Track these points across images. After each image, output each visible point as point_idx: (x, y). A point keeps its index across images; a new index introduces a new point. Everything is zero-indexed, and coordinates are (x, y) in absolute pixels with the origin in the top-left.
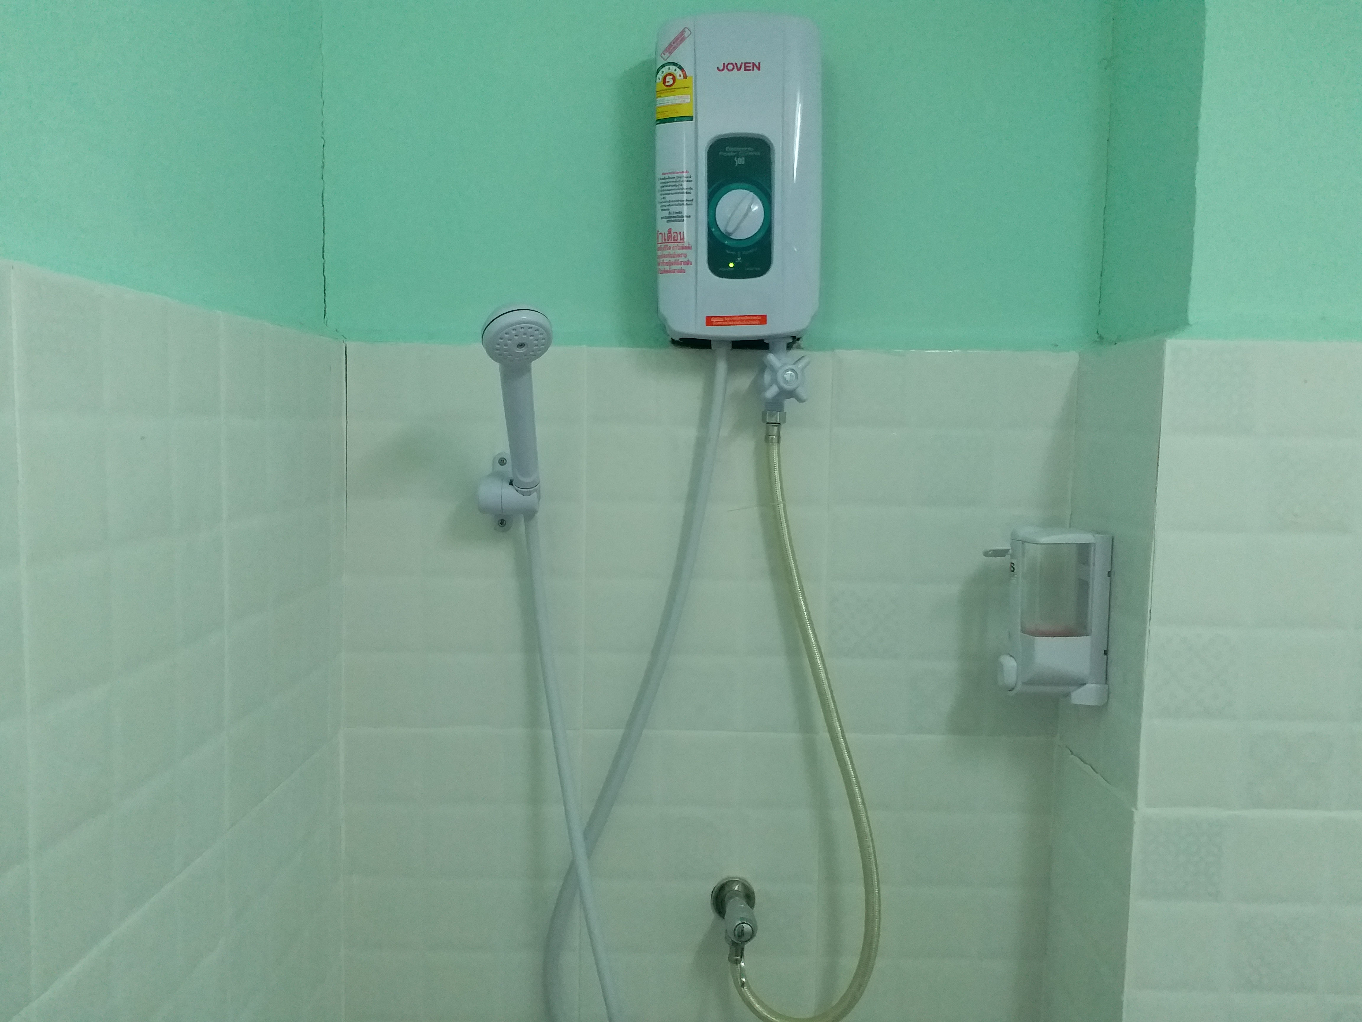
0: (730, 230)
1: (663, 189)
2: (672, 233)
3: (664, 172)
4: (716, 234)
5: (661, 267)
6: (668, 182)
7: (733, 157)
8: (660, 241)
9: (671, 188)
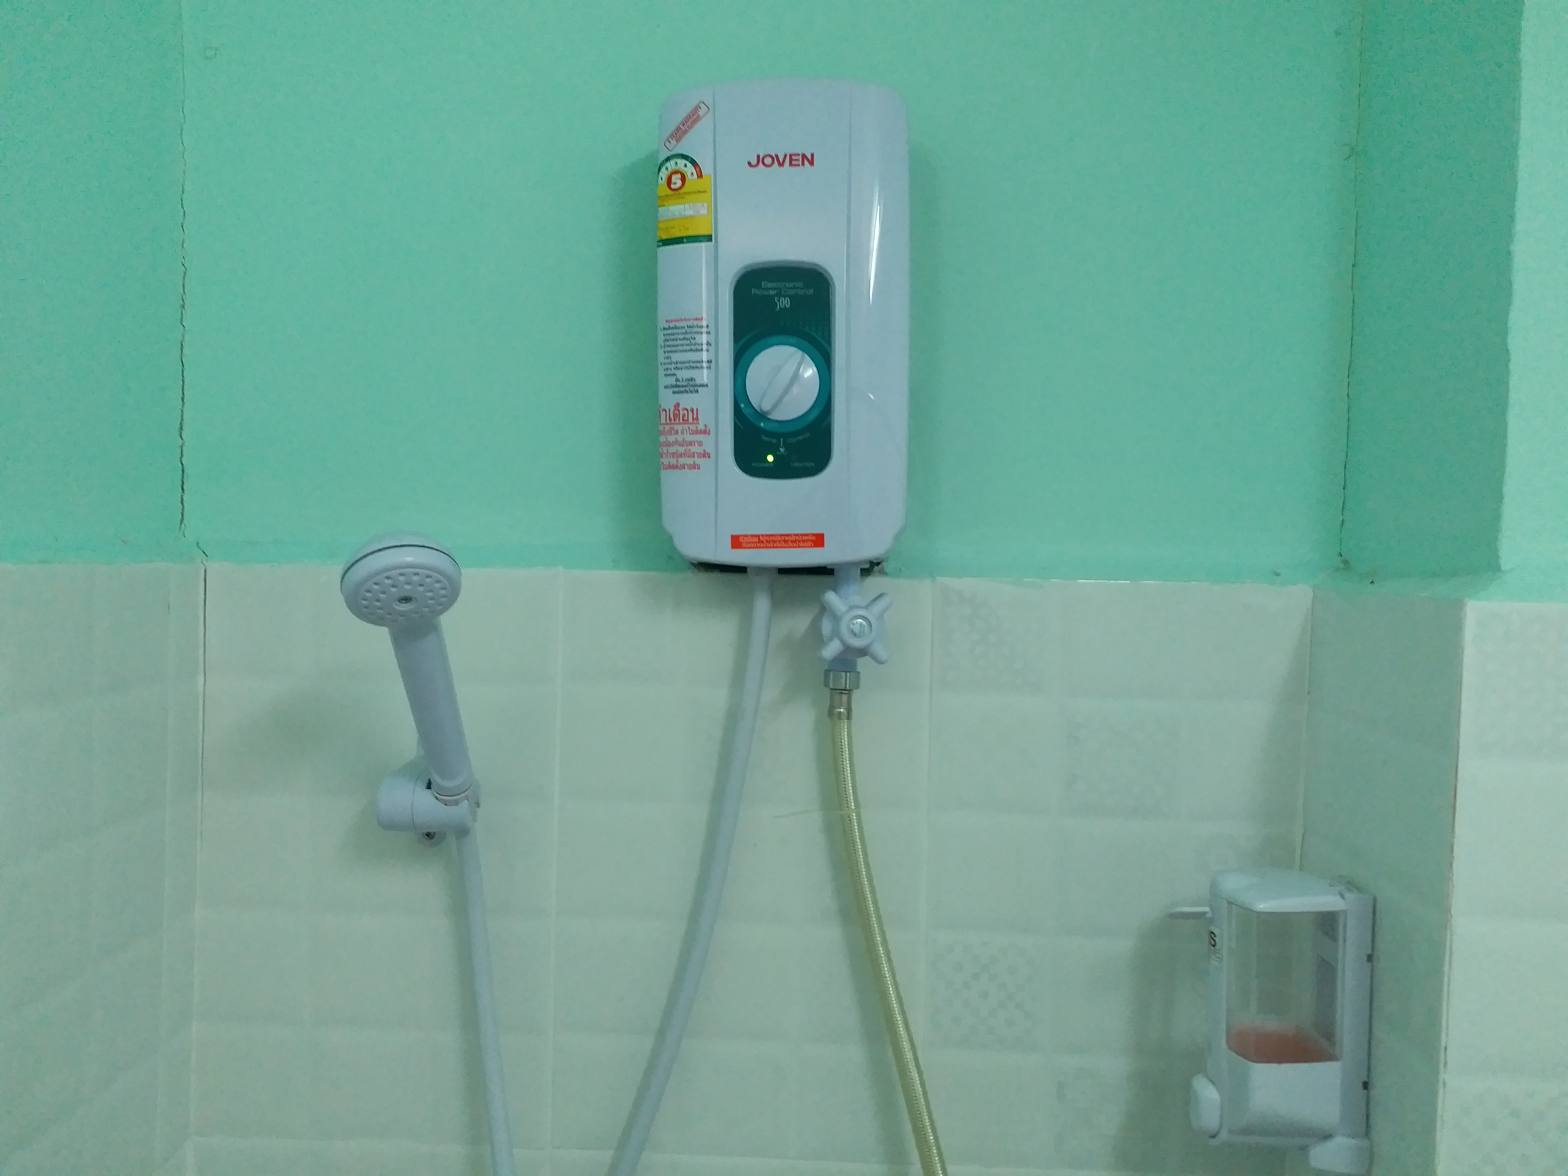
0: (766, 406)
1: (666, 344)
2: (681, 410)
3: (669, 318)
4: (747, 411)
5: (665, 461)
6: (673, 334)
7: (773, 297)
8: (663, 421)
9: (679, 342)
